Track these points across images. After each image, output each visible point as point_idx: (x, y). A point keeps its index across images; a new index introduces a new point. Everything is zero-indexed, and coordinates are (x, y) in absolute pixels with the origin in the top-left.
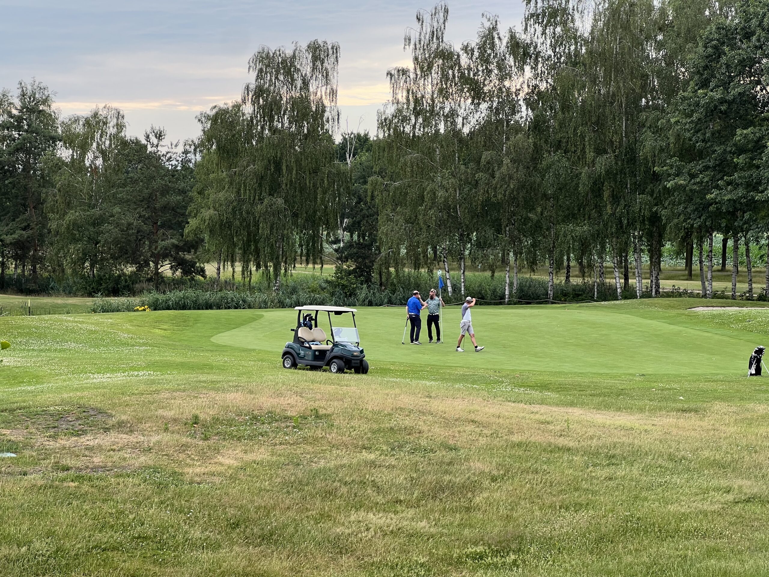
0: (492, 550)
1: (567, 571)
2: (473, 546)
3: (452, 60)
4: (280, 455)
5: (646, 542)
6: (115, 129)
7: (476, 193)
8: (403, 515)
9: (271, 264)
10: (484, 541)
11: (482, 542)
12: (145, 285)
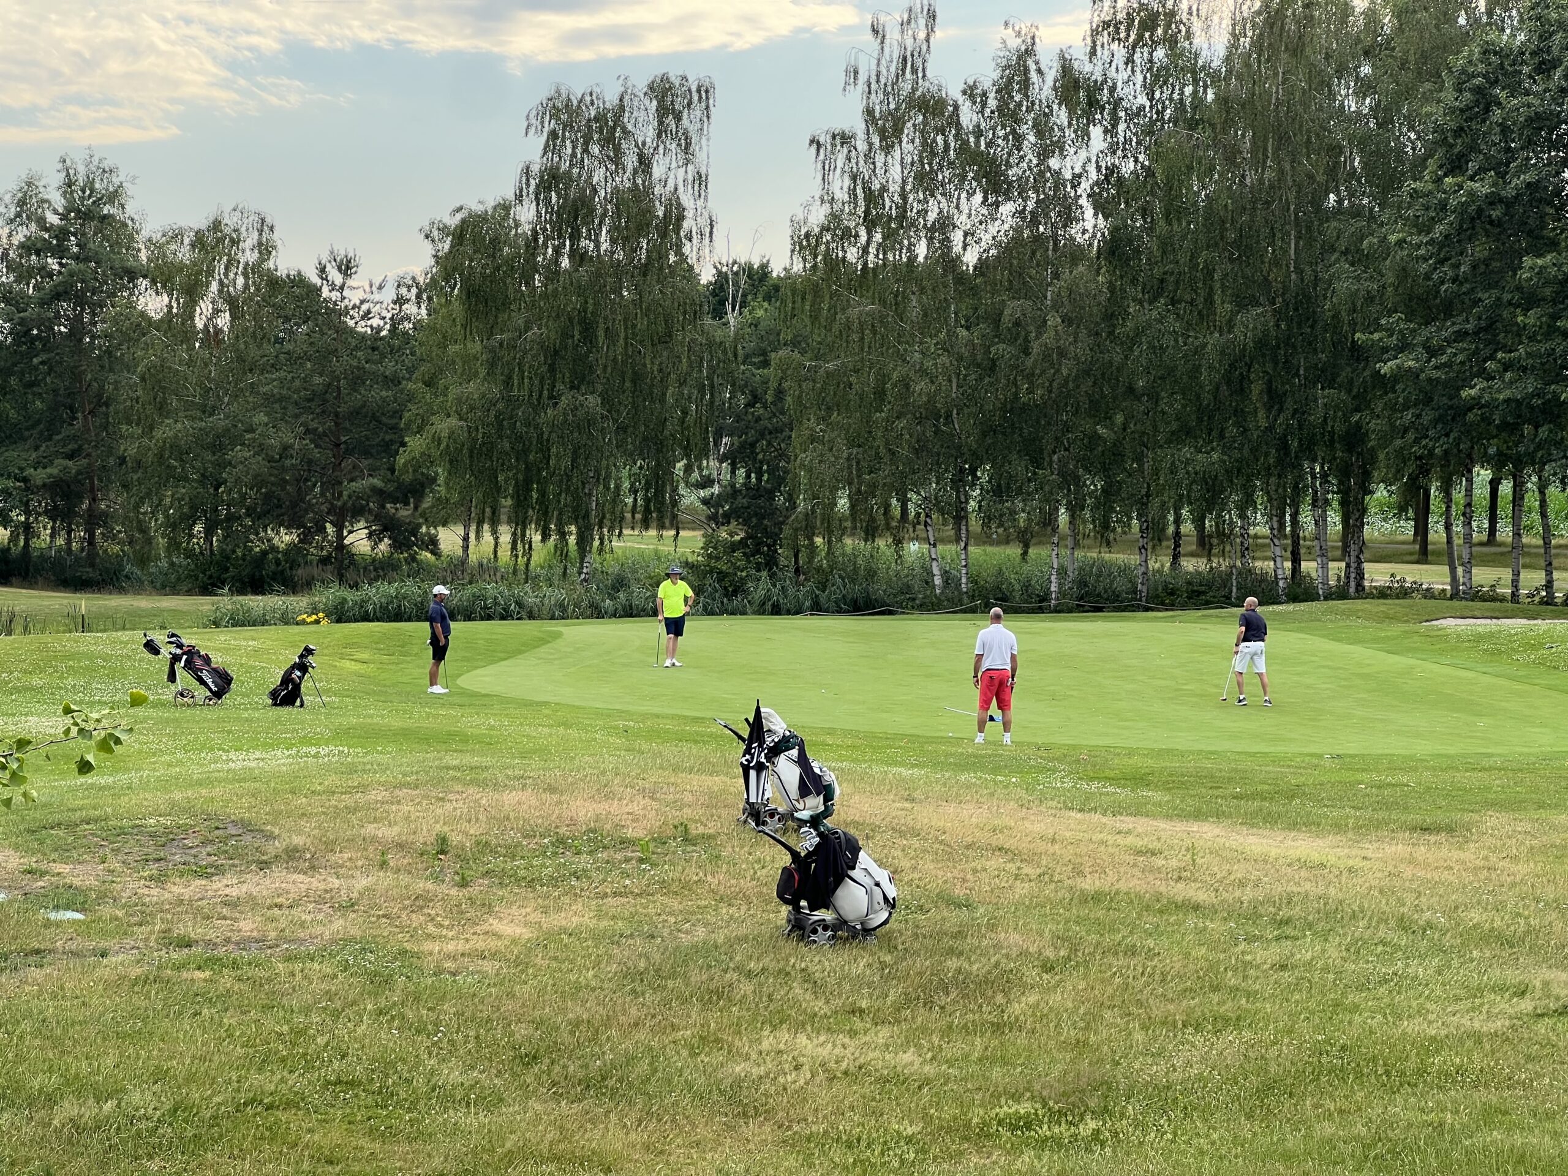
0: (1049, 1109)
1: (1202, 1153)
2: (1010, 1102)
3: (942, 114)
4: (614, 917)
5: (1360, 1095)
6: (256, 255)
7: (991, 384)
8: (868, 1038)
9: (573, 528)
10: (1032, 1092)
11: (1028, 1094)
12: (315, 571)
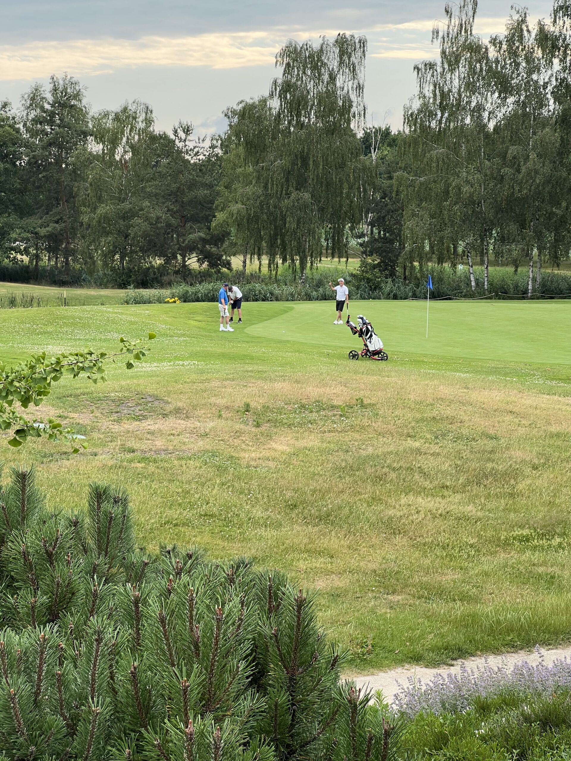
0: (538, 533)
2: (519, 529)
3: (480, 53)
4: (329, 442)
6: (144, 124)
7: (501, 188)
8: (450, 499)
9: (298, 258)
10: (529, 525)
11: (527, 526)
12: (172, 278)
